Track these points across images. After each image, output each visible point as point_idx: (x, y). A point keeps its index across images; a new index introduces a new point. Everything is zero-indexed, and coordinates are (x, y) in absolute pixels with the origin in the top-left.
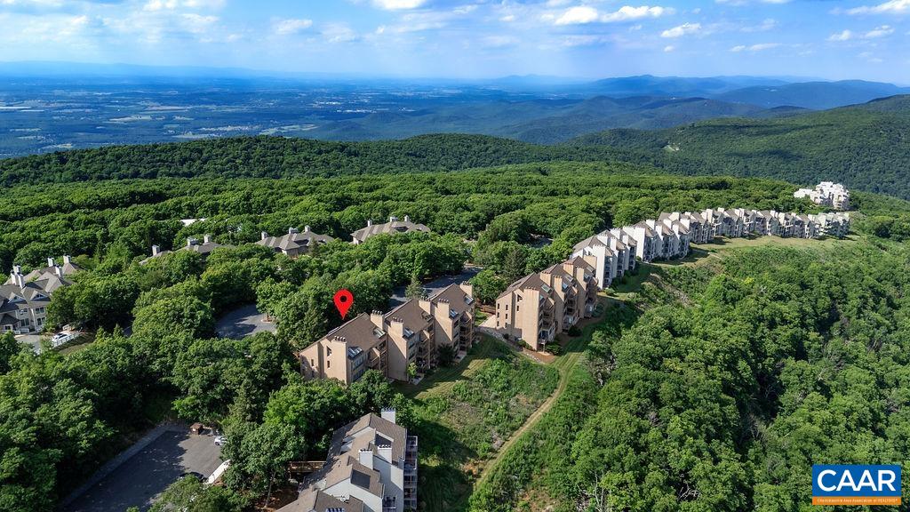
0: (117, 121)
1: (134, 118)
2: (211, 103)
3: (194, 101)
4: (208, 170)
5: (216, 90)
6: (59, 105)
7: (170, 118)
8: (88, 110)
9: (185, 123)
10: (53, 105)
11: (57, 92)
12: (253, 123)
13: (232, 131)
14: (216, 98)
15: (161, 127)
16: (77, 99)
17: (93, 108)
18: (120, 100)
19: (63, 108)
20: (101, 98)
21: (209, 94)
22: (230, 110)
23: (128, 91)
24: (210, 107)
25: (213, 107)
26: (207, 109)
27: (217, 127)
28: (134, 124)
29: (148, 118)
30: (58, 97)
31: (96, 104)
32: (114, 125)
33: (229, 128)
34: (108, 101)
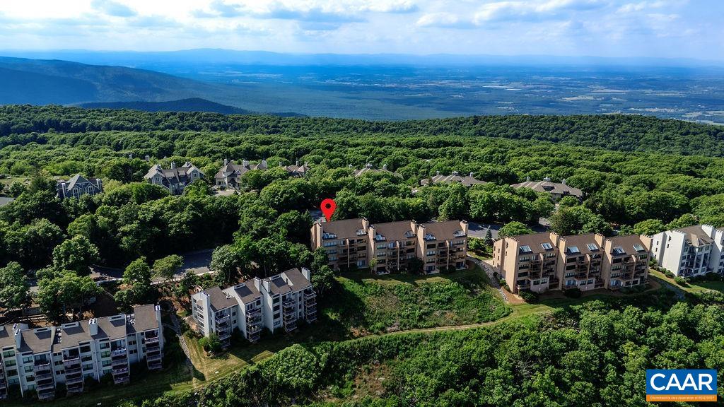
0: (568, 99)
1: (580, 98)
2: (648, 88)
3: (634, 86)
4: (571, 138)
5: (658, 77)
6: (532, 86)
7: (607, 99)
8: (550, 91)
9: (618, 103)
10: (528, 86)
11: (535, 77)
12: (680, 106)
13: (658, 112)
14: (656, 84)
15: (598, 106)
16: (545, 83)
17: (554, 89)
18: (575, 83)
19: (534, 88)
20: (562, 82)
21: (651, 80)
22: (663, 95)
23: (584, 77)
24: (646, 91)
25: (650, 91)
26: (643, 93)
27: (644, 108)
28: (578, 102)
29: (592, 98)
30: (534, 81)
31: (557, 86)
32: (565, 103)
33: (656, 110)
34: (566, 84)
